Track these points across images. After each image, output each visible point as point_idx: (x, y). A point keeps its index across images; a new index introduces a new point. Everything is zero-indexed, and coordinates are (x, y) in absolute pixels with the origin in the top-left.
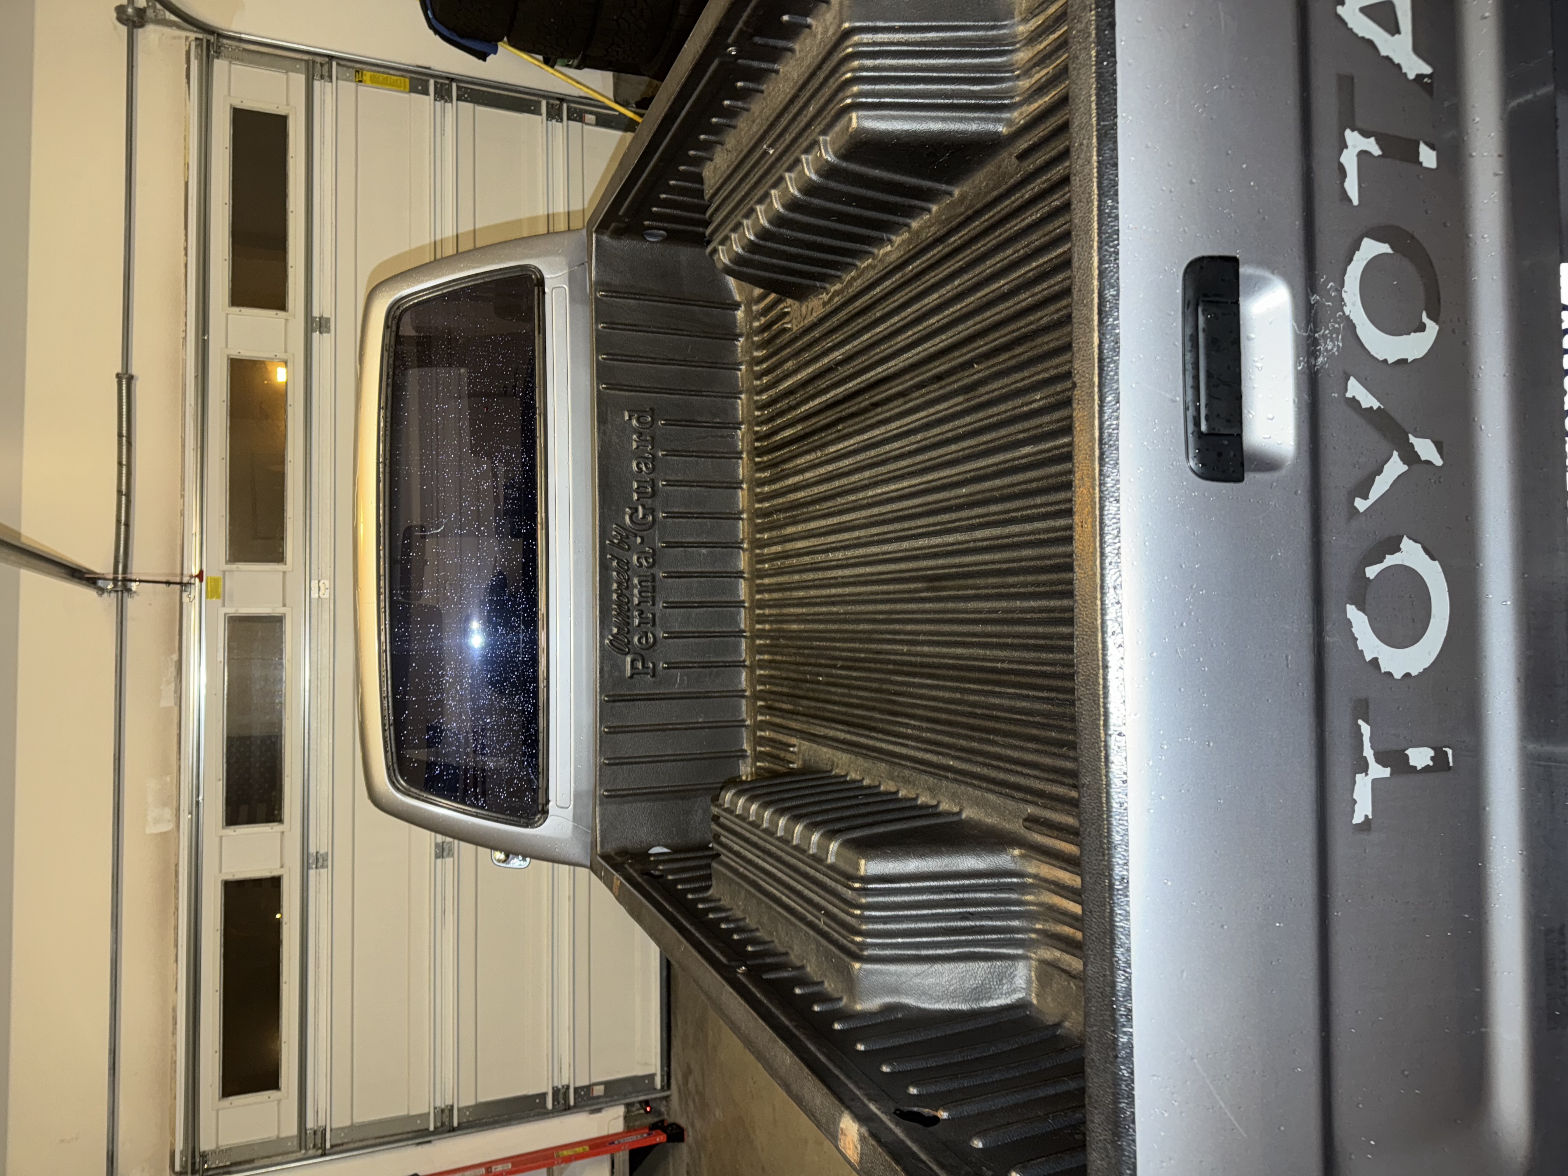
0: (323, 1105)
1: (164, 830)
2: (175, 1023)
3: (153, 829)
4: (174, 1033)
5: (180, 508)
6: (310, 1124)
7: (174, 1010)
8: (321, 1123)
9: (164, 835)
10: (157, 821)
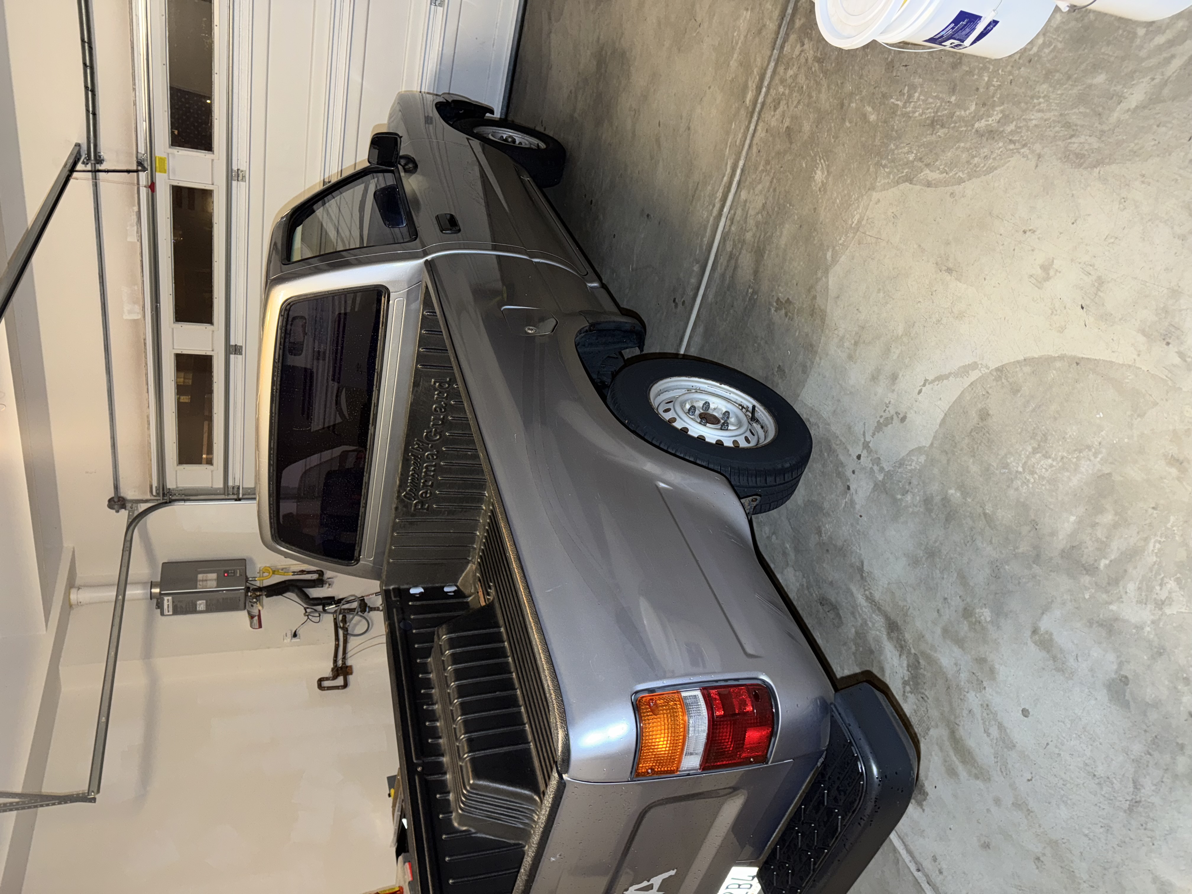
0: (238, 476)
1: (136, 318)
2: (149, 424)
3: (127, 317)
4: (149, 429)
5: (133, 99)
6: (231, 483)
7: (148, 417)
8: (237, 484)
9: (135, 321)
10: (130, 312)
